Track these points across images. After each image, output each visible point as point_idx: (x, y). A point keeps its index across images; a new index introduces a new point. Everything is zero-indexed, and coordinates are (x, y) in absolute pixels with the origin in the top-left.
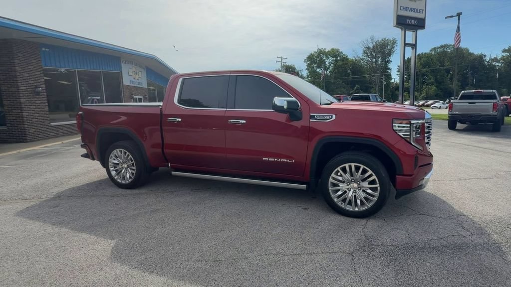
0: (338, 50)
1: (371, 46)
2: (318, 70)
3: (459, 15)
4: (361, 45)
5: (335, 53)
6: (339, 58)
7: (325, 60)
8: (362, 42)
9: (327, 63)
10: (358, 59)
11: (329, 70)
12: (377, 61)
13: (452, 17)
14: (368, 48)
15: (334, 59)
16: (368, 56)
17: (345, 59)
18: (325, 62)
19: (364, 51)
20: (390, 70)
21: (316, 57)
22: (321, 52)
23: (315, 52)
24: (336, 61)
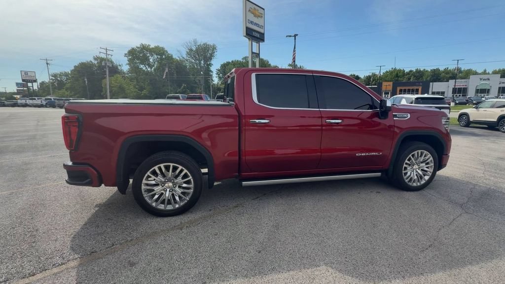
0: (163, 48)
1: (194, 49)
2: (142, 66)
3: (295, 36)
4: (185, 46)
5: (160, 51)
6: (164, 57)
7: (149, 56)
8: (186, 44)
9: (151, 60)
10: (183, 59)
11: (153, 68)
12: (200, 63)
13: (290, 36)
14: (191, 50)
15: (159, 57)
16: (192, 58)
17: (170, 58)
18: (149, 60)
19: (187, 53)
20: (212, 72)
21: (138, 52)
22: (144, 48)
23: (137, 47)
24: (161, 59)
